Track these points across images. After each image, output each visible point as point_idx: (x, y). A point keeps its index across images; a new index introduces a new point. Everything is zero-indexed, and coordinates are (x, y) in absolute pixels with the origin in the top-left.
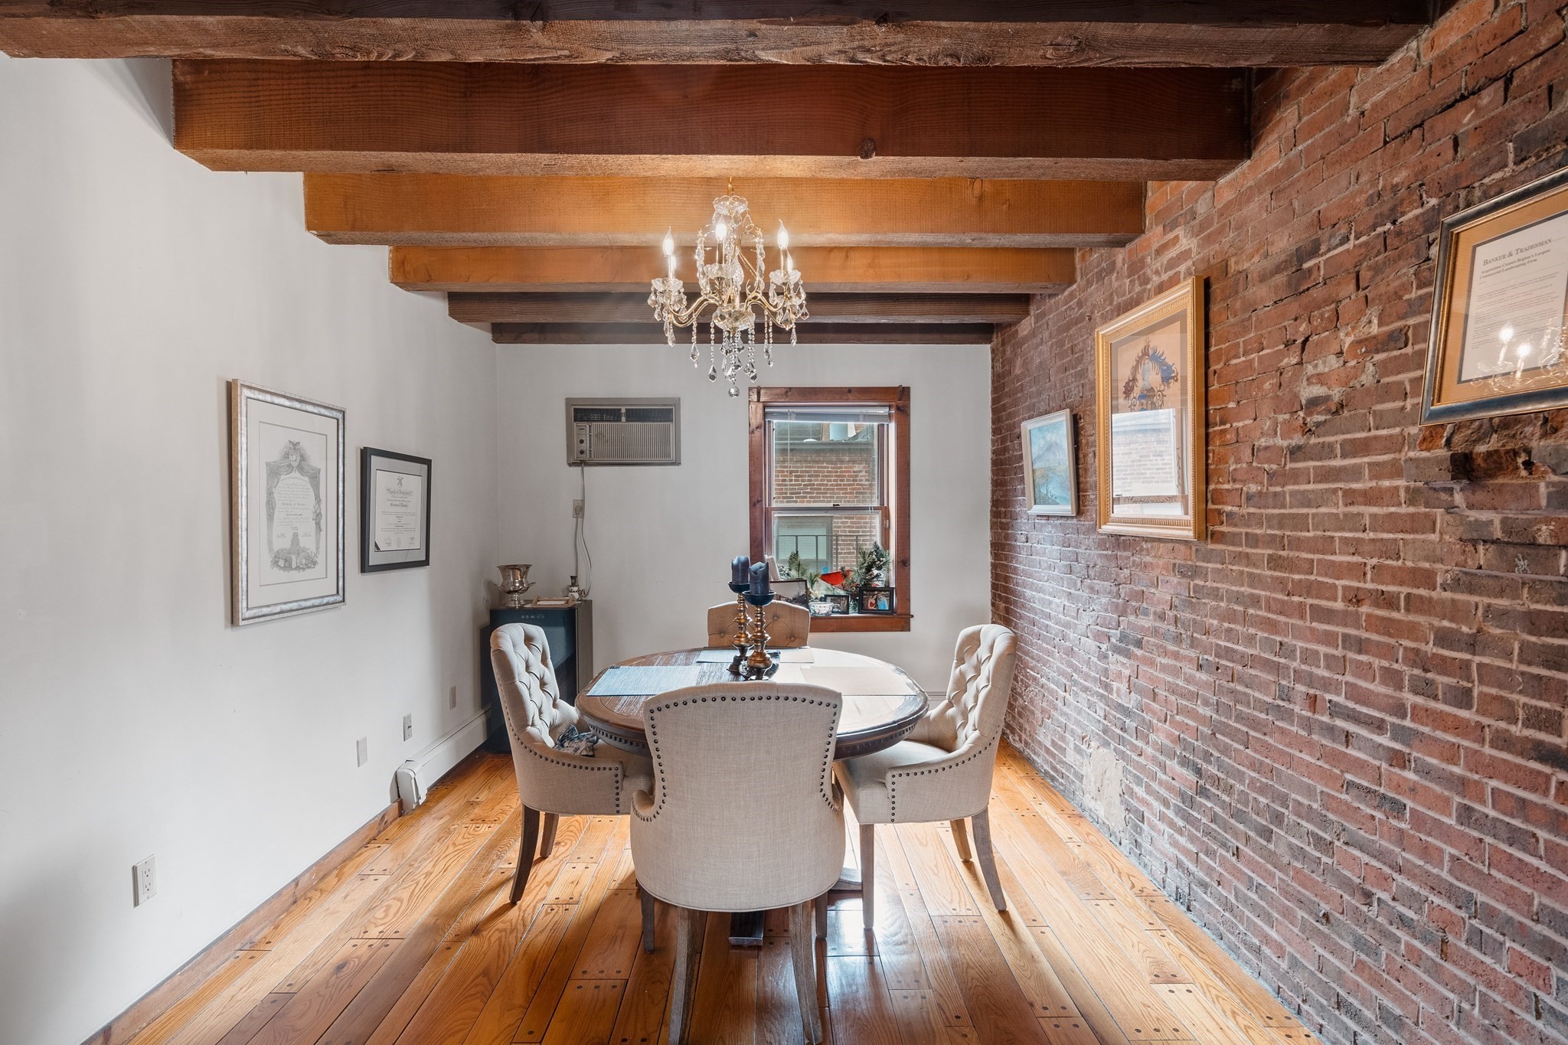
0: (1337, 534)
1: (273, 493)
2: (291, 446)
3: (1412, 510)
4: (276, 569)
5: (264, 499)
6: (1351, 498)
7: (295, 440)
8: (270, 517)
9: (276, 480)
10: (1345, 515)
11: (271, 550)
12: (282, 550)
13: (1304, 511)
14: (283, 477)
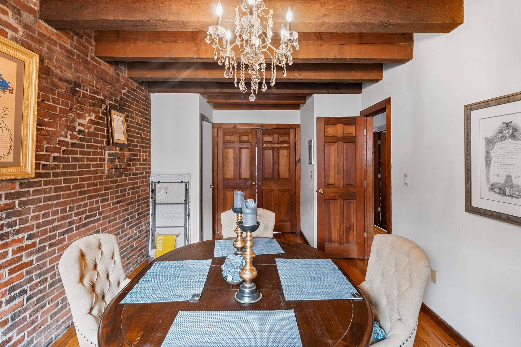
0: (85, 170)
1: (489, 153)
2: (505, 125)
3: (100, 163)
4: (492, 193)
5: (483, 156)
6: (88, 160)
7: (507, 121)
8: (488, 165)
9: (492, 146)
10: (87, 164)
11: (488, 182)
12: (497, 184)
13: (76, 163)
14: (497, 144)
